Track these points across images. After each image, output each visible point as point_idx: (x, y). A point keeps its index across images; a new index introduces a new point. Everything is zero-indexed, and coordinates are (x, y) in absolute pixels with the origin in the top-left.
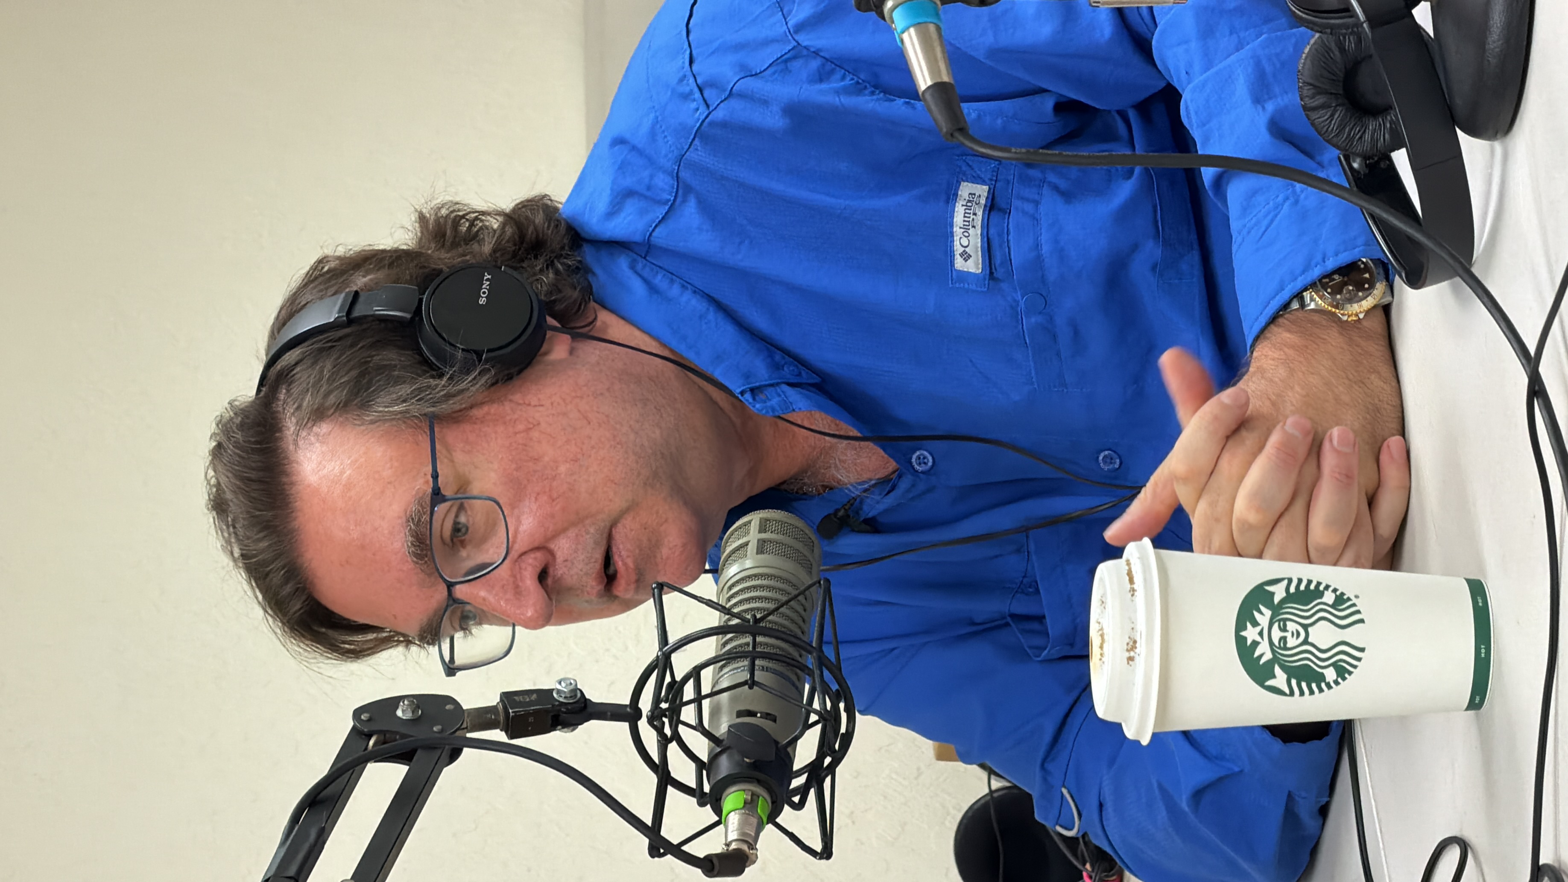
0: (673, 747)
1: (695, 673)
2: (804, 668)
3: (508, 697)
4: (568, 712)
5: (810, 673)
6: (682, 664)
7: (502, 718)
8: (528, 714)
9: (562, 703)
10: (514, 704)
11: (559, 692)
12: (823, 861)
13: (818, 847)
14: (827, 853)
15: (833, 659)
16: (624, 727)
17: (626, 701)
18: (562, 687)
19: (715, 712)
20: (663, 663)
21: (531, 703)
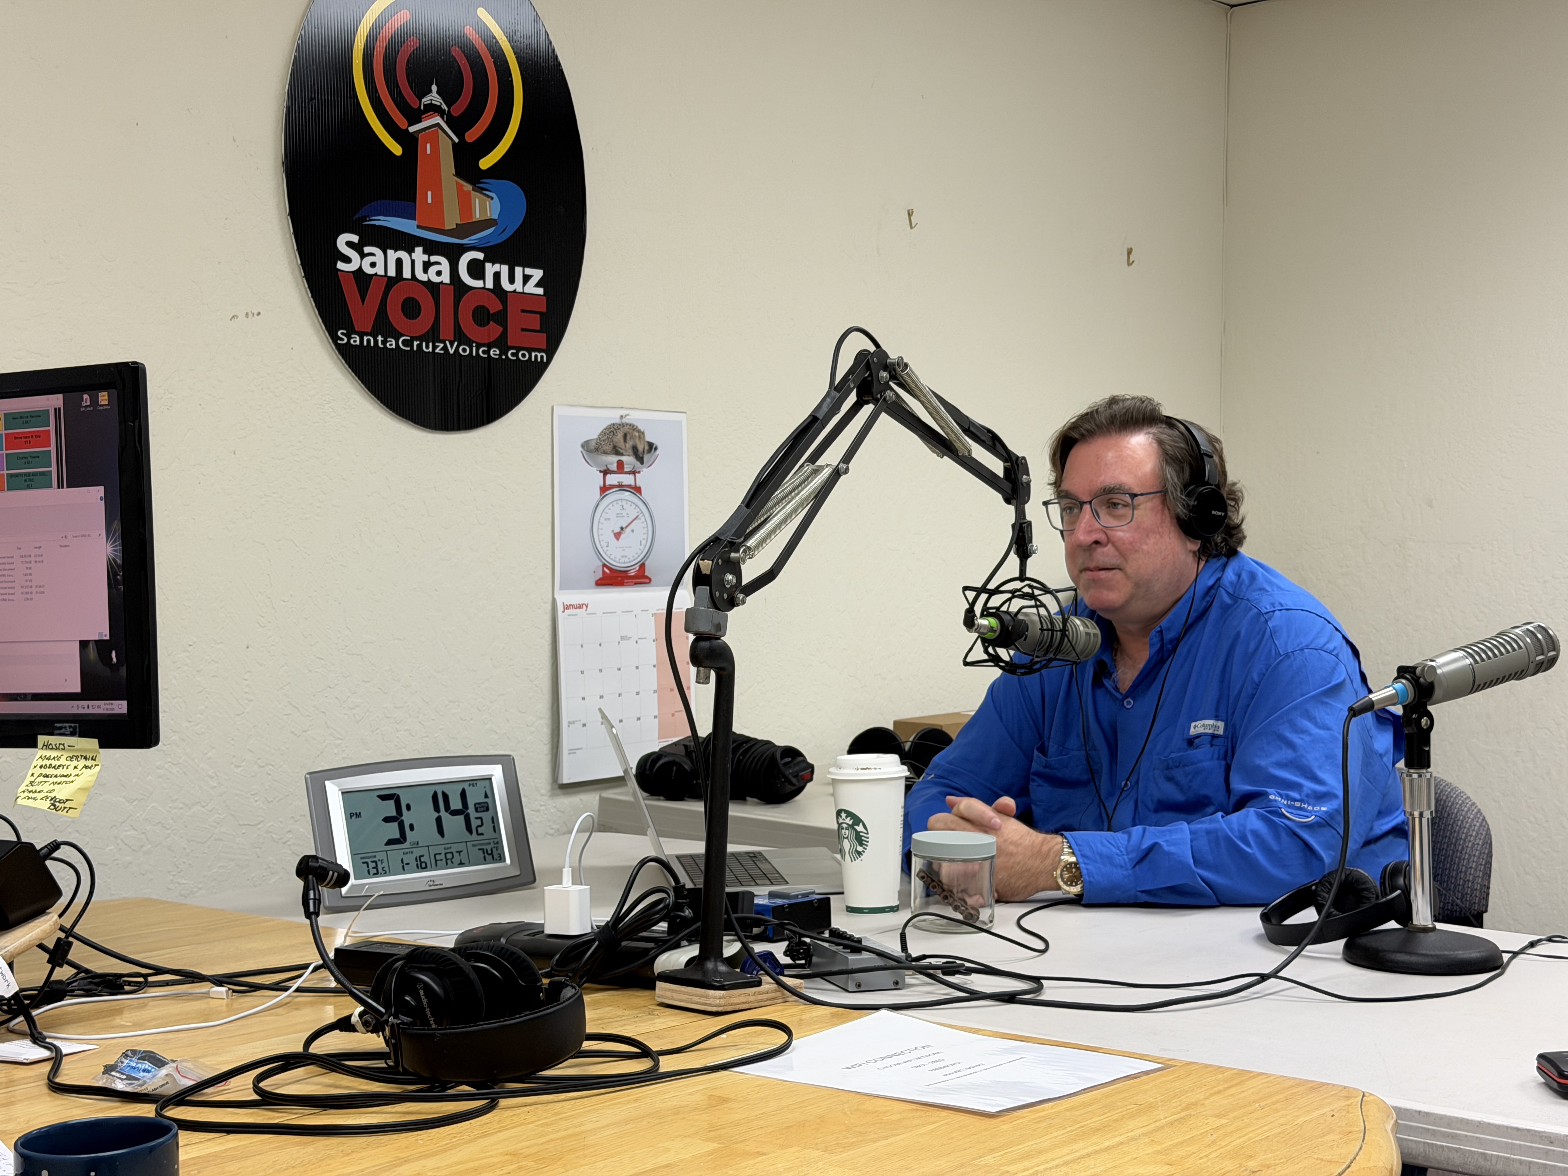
0: (1010, 595)
1: (1044, 606)
2: (1047, 652)
3: (1030, 523)
4: (1024, 550)
5: (1044, 655)
6: (1047, 599)
7: (1022, 521)
8: (1024, 532)
9: (1027, 548)
10: (1027, 526)
11: (1033, 546)
12: (962, 663)
13: (969, 660)
14: (966, 664)
15: (1050, 665)
16: (1017, 575)
17: (1028, 575)
18: (1035, 548)
19: (1026, 614)
20: (1046, 590)
21: (1028, 534)
